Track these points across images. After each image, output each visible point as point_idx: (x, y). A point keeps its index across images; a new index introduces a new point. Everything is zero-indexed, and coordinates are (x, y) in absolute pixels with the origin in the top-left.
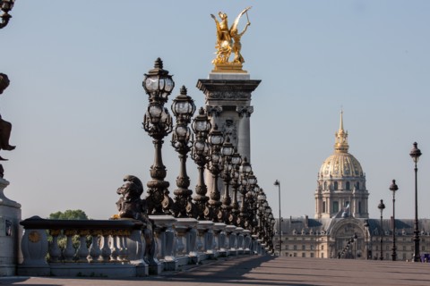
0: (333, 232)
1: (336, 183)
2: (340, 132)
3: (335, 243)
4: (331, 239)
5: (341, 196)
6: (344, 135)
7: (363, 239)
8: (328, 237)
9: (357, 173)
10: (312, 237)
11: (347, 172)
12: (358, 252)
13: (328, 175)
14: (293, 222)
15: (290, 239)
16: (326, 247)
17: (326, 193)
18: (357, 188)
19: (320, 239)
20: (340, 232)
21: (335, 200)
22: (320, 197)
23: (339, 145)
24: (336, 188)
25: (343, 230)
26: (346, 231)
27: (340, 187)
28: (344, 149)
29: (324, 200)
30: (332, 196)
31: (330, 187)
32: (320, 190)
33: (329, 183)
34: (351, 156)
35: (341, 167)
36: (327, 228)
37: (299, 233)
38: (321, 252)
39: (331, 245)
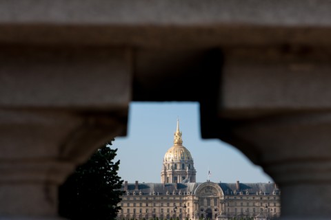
0: (197, 193)
1: (176, 165)
2: (177, 132)
3: (199, 200)
4: (195, 198)
5: (179, 173)
6: (180, 134)
7: (219, 198)
8: (193, 196)
9: (189, 158)
10: (181, 197)
11: (183, 158)
12: (215, 207)
13: (171, 160)
14: (166, 186)
16: (191, 204)
17: (169, 171)
18: (189, 168)
19: (187, 198)
20: (201, 192)
21: (175, 176)
22: (165, 174)
23: (177, 141)
24: (176, 168)
25: (204, 191)
26: (206, 192)
27: (178, 167)
28: (180, 143)
29: (168, 176)
30: (173, 173)
31: (172, 167)
32: (165, 170)
33: (171, 165)
34: (184, 148)
35: (179, 155)
36: (191, 190)
38: (187, 208)
39: (195, 202)
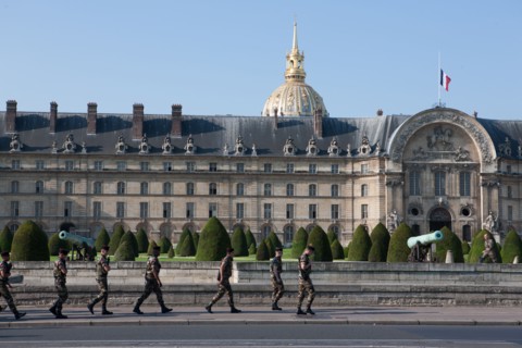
0: (397, 147)
2: (294, 51)
3: (403, 174)
4: (389, 166)
6: (300, 57)
7: (476, 166)
8: (382, 159)
10: (335, 163)
11: (306, 109)
12: (464, 201)
14: (281, 124)
15: (278, 167)
16: (374, 187)
19: (358, 167)
20: (414, 146)
23: (292, 71)
25: (422, 143)
26: (430, 145)
28: (299, 77)
34: (309, 88)
35: (297, 103)
36: (374, 137)
37: (301, 152)
39: (393, 182)
